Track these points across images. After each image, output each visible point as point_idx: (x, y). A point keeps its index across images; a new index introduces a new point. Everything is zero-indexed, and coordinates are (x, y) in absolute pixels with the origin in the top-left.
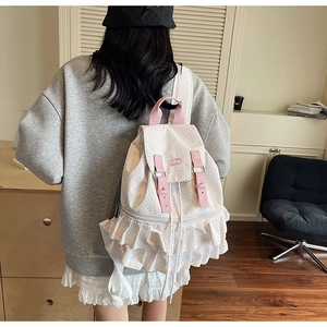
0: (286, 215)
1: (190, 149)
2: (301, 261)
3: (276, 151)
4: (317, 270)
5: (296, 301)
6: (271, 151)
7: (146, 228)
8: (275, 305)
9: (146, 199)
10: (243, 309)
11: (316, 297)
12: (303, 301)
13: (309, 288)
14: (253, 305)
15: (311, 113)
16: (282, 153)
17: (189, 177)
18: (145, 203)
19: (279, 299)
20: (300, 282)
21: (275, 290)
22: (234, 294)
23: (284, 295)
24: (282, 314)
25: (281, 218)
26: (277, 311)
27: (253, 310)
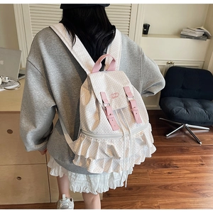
0: (175, 109)
1: (123, 86)
2: (184, 136)
3: (171, 63)
4: (193, 142)
5: (178, 164)
6: (168, 63)
7: (103, 143)
8: (165, 167)
9: (101, 123)
10: (145, 171)
11: (191, 160)
12: (183, 163)
13: (188, 154)
14: (152, 167)
16: (175, 65)
17: (126, 105)
18: (100, 126)
19: (168, 163)
20: (182, 151)
21: (166, 157)
23: (171, 160)
24: (169, 173)
25: (172, 111)
26: (166, 171)
27: (151, 171)
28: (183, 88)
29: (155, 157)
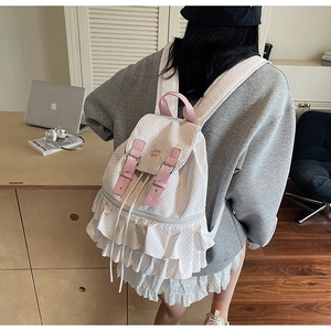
0: (316, 180)
3: (306, 106)
5: (324, 269)
6: (300, 106)
8: (303, 273)
10: (272, 279)
14: (281, 274)
16: (312, 108)
19: (307, 267)
20: (328, 247)
21: (303, 257)
22: (262, 263)
23: (312, 263)
26: (305, 280)
27: (281, 280)
28: (326, 145)
29: (285, 257)
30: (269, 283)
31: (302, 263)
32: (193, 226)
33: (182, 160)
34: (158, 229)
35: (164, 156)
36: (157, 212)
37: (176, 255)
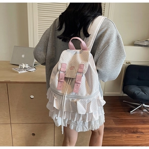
0: (136, 92)
2: (142, 113)
3: (129, 63)
6: (127, 63)
8: (134, 133)
10: (120, 135)
12: (147, 130)
14: (124, 133)
15: (145, 44)
16: (132, 64)
19: (136, 130)
20: (144, 122)
21: (133, 126)
22: (115, 128)
23: (137, 128)
24: (138, 137)
25: (134, 93)
27: (124, 135)
28: (139, 79)
29: (125, 126)
30: (119, 137)
31: (133, 128)
32: (95, 97)
33: (85, 69)
34: (81, 102)
35: (76, 68)
36: (80, 95)
37: (91, 111)
